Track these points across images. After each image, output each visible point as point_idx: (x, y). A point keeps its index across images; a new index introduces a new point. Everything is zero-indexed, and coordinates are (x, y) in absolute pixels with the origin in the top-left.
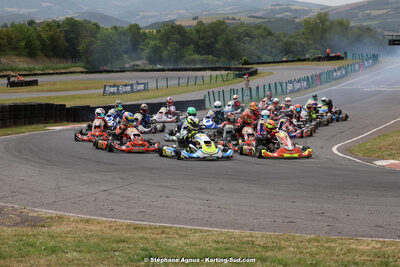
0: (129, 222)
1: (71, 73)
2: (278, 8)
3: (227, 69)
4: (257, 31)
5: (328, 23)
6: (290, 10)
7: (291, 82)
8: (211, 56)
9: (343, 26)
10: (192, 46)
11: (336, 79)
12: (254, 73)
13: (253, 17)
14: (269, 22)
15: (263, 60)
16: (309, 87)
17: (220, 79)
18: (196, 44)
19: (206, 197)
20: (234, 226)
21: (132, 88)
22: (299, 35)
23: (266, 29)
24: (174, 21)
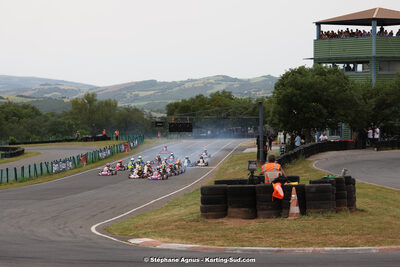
2: (46, 87)
4: (25, 111)
5: (96, 103)
6: (56, 90)
7: (57, 163)
9: (109, 105)
11: (100, 159)
12: (21, 153)
13: (22, 96)
14: (38, 101)
15: (31, 140)
16: (76, 168)
22: (67, 115)
23: (33, 108)
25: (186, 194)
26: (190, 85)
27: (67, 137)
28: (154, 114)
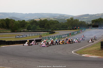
1: (7, 32)
3: (47, 32)
4: (55, 22)
5: (73, 20)
6: (64, 17)
8: (43, 28)
9: (77, 21)
10: (39, 26)
11: (74, 34)
12: (54, 33)
13: (54, 18)
14: (58, 20)
15: (57, 29)
16: (68, 36)
17: (45, 34)
18: (40, 25)
21: (23, 36)
22: (66, 23)
23: (57, 21)
24: (34, 19)
25: (97, 43)
26: (98, 15)
27: (66, 29)
28: (88, 23)
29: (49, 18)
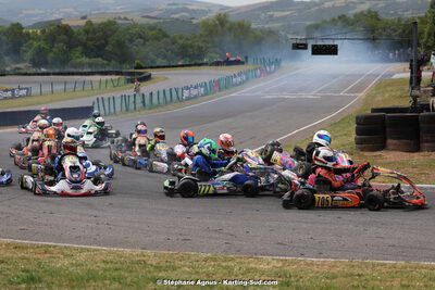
0: (9, 240)
2: (174, 7)
3: (118, 73)
4: (154, 32)
5: (228, 25)
7: (188, 88)
8: (100, 59)
9: (242, 27)
10: (80, 48)
13: (147, 17)
14: (164, 22)
15: (158, 64)
16: (206, 94)
17: (110, 84)
18: (85, 45)
19: (95, 213)
20: (124, 244)
21: (13, 93)
22: (196, 37)
24: (59, 20)
25: (332, 124)
26: (330, 4)
27: (197, 61)
29: (122, 16)
